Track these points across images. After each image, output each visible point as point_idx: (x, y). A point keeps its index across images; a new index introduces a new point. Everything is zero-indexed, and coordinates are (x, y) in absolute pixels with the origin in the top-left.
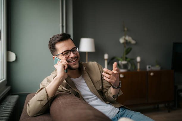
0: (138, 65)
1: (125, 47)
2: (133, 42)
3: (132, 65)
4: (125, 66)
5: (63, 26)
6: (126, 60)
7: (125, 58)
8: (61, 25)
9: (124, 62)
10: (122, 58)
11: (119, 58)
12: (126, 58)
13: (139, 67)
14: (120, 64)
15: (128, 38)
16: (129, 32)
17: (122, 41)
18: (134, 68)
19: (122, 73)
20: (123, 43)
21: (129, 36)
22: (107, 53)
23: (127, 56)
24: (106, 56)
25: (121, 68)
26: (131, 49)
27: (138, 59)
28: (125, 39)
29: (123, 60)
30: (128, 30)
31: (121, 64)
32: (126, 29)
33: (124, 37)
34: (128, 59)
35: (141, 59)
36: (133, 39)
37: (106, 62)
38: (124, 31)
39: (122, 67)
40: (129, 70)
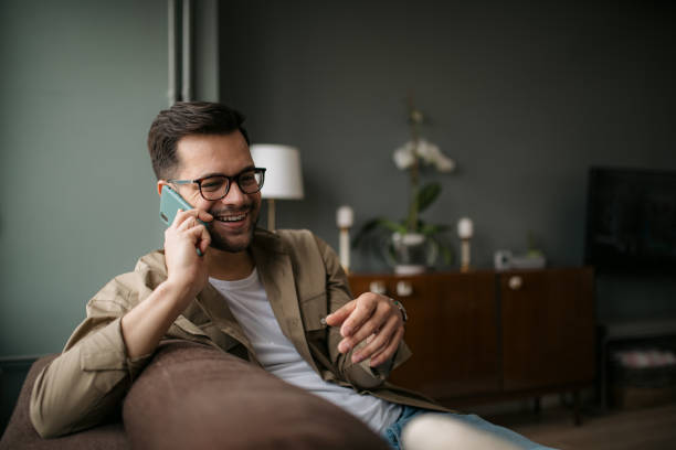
0: (465, 250)
1: (414, 181)
2: (445, 164)
3: (441, 249)
4: (416, 255)
6: (418, 231)
7: (414, 225)
9: (413, 239)
10: (403, 223)
11: (393, 224)
12: (420, 224)
13: (466, 257)
14: (397, 245)
15: (427, 150)
16: (428, 128)
17: (403, 159)
18: (447, 259)
19: (405, 279)
20: (410, 169)
21: (432, 140)
22: (350, 205)
23: (425, 216)
24: (345, 217)
25: (400, 261)
26: (437, 190)
27: (465, 228)
28: (414, 154)
29: (409, 230)
30: (427, 121)
31: (402, 244)
32: (417, 116)
33: (409, 146)
34: (428, 228)
35: (476, 229)
36: (446, 153)
37: (344, 240)
38: (411, 121)
39: (406, 257)
40: (430, 270)
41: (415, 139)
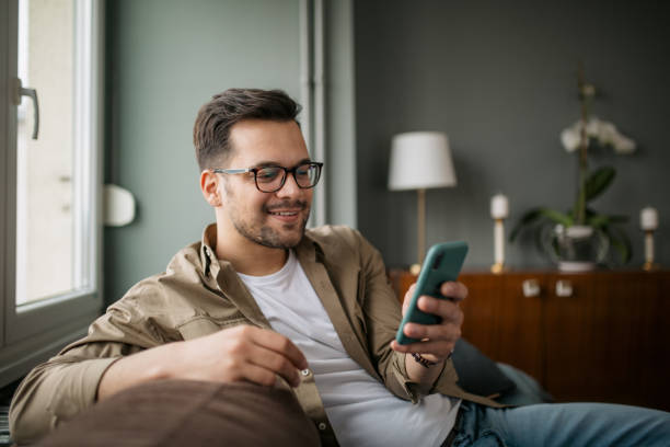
0: (649, 243)
1: (583, 164)
2: (624, 144)
3: (612, 242)
4: (583, 250)
5: (312, 85)
6: (586, 223)
7: (582, 215)
8: (304, 79)
9: (579, 232)
10: (569, 213)
11: (557, 215)
12: (589, 214)
13: (649, 254)
14: (561, 238)
15: (594, 128)
16: (603, 104)
17: (571, 140)
18: (623, 255)
19: (566, 278)
20: (579, 151)
21: (605, 118)
22: (505, 193)
23: (594, 205)
24: (499, 206)
25: (566, 259)
26: (611, 175)
27: (649, 218)
28: (583, 133)
29: (576, 222)
30: (599, 95)
31: (566, 237)
32: (589, 90)
33: (578, 126)
34: (597, 221)
35: (661, 219)
36: (623, 132)
37: (499, 233)
38: (581, 97)
39: (571, 253)
40: (602, 266)
41: (585, 118)
